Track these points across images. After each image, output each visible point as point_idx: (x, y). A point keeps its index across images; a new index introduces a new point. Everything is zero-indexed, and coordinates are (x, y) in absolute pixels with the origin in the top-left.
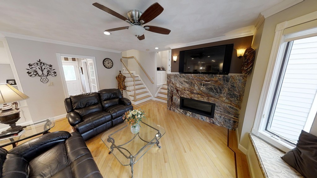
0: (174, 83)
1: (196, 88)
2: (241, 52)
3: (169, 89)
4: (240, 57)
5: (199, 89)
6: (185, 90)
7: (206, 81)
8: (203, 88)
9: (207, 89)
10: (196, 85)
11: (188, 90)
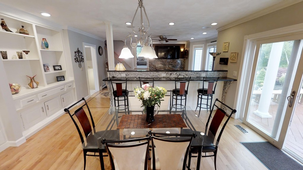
0: (154, 65)
1: (167, 66)
2: (182, 50)
3: (151, 69)
4: (182, 52)
5: (169, 67)
6: (161, 69)
7: (172, 62)
8: (170, 66)
9: (172, 66)
10: (167, 65)
11: (163, 69)
